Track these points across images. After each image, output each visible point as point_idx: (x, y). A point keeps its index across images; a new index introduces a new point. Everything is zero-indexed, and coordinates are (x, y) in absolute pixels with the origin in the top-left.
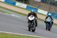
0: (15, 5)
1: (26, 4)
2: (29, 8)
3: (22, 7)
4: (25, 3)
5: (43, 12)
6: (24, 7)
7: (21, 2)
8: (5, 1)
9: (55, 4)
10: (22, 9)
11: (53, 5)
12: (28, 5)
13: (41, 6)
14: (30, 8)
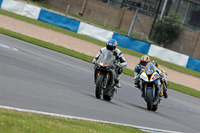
2: (49, 18)
3: (23, 14)
6: (29, 16)
9: (139, 5)
11: (131, 9)
12: (44, 9)
13: (90, 11)
14: (51, 17)
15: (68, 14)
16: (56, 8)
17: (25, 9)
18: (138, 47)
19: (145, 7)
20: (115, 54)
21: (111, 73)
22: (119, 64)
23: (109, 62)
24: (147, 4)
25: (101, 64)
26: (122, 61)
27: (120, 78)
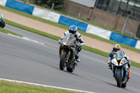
0: (31, 14)
1: (59, 13)
2: (66, 22)
3: (48, 19)
4: (56, 9)
5: (101, 33)
6: (52, 20)
7: (46, 7)
8: (6, 5)
9: (129, 13)
10: (47, 25)
11: (123, 16)
12: (63, 15)
13: (95, 17)
15: (80, 18)
16: (71, 15)
17: (50, 15)
18: (128, 43)
19: (134, 14)
20: (76, 36)
21: (72, 51)
22: (79, 44)
23: (71, 42)
24: (135, 12)
25: (65, 44)
26: (81, 42)
27: (80, 54)
